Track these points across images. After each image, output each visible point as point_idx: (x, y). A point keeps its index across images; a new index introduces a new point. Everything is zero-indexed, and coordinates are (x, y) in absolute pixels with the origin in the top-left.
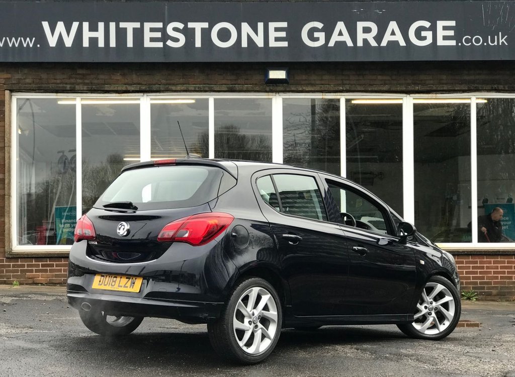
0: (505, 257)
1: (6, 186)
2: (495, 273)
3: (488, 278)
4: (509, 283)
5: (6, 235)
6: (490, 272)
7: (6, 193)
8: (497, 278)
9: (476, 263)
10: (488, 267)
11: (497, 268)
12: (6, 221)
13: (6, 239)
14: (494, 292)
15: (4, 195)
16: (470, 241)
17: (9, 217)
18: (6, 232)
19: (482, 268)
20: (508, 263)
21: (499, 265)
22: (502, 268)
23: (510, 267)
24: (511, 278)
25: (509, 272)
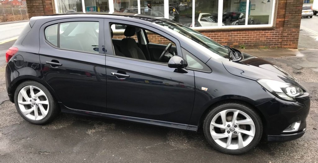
0: (258, 31)
1: (53, 6)
2: (253, 37)
3: (250, 39)
4: (258, 41)
6: (251, 37)
8: (254, 39)
9: (246, 33)
10: (251, 35)
11: (254, 35)
14: (252, 45)
15: (53, 10)
16: (244, 24)
19: (249, 35)
20: (259, 33)
21: (255, 34)
22: (256, 35)
23: (260, 35)
24: (259, 39)
25: (259, 37)
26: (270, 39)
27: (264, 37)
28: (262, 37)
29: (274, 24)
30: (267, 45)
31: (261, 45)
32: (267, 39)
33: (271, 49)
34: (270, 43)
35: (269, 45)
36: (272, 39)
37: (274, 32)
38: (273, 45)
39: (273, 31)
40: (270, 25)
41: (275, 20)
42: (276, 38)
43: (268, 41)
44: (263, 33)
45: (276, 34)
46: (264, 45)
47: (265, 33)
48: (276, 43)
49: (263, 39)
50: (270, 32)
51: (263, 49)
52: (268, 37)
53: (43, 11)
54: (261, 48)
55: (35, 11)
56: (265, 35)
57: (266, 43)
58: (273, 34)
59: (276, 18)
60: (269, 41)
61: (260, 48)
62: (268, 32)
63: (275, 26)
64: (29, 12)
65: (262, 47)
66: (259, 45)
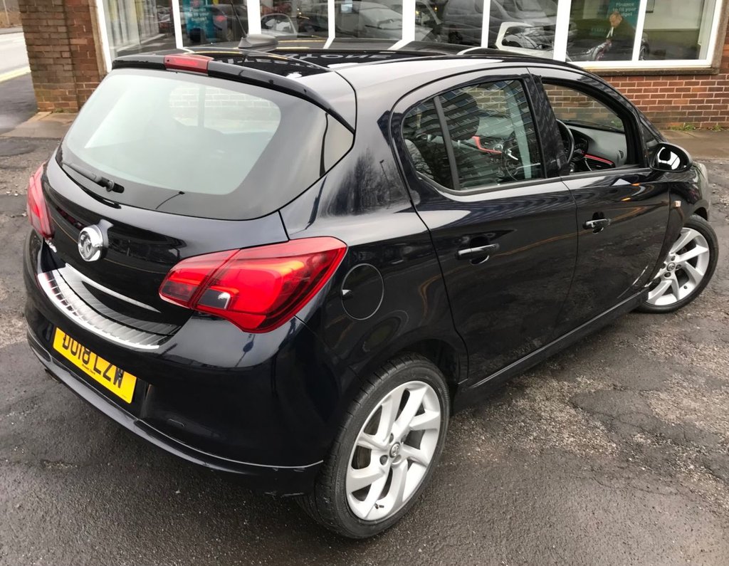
0: (669, 77)
2: (653, 96)
3: (644, 103)
4: (667, 108)
5: (98, 56)
6: (647, 96)
7: (90, 4)
8: (654, 102)
9: (633, 85)
10: (646, 91)
11: (657, 90)
12: (95, 38)
13: (98, 60)
15: (88, 6)
17: (98, 34)
18: (97, 52)
19: (640, 91)
20: (670, 84)
21: (659, 88)
22: (662, 90)
23: (672, 90)
24: (670, 102)
25: (669, 96)
26: (702, 101)
27: (685, 96)
28: (679, 96)
29: (715, 58)
30: (691, 120)
31: (675, 120)
32: (691, 102)
33: (701, 131)
34: (700, 113)
35: (696, 120)
36: (708, 102)
37: (714, 83)
38: (707, 119)
39: (710, 80)
40: (705, 61)
41: (721, 49)
42: (719, 101)
43: (693, 108)
44: (681, 84)
45: (721, 89)
46: (681, 120)
47: (687, 84)
48: (716, 113)
49: (680, 102)
50: (703, 84)
51: (678, 132)
52: (695, 96)
53: (61, 9)
54: (673, 129)
55: (40, 9)
56: (688, 90)
57: (690, 114)
58: (711, 90)
59: (723, 41)
60: (699, 108)
61: (669, 128)
62: (697, 84)
63: (718, 65)
64: (23, 9)
65: (677, 124)
66: (667, 120)
